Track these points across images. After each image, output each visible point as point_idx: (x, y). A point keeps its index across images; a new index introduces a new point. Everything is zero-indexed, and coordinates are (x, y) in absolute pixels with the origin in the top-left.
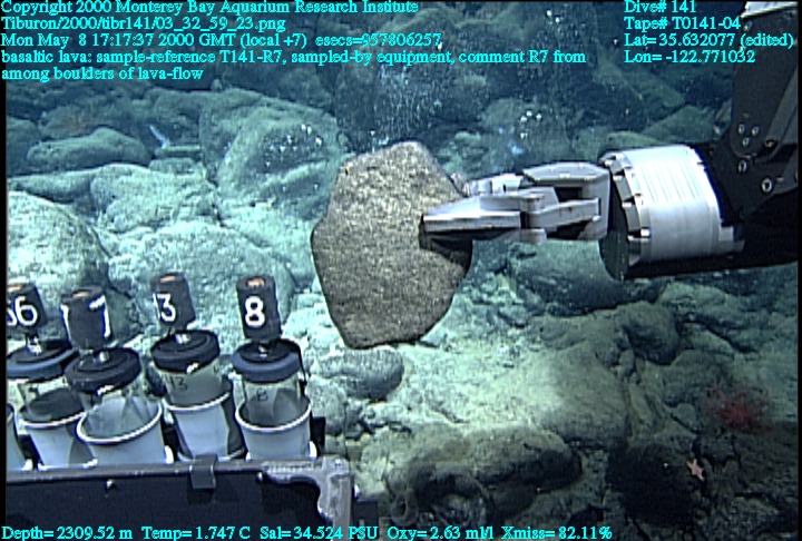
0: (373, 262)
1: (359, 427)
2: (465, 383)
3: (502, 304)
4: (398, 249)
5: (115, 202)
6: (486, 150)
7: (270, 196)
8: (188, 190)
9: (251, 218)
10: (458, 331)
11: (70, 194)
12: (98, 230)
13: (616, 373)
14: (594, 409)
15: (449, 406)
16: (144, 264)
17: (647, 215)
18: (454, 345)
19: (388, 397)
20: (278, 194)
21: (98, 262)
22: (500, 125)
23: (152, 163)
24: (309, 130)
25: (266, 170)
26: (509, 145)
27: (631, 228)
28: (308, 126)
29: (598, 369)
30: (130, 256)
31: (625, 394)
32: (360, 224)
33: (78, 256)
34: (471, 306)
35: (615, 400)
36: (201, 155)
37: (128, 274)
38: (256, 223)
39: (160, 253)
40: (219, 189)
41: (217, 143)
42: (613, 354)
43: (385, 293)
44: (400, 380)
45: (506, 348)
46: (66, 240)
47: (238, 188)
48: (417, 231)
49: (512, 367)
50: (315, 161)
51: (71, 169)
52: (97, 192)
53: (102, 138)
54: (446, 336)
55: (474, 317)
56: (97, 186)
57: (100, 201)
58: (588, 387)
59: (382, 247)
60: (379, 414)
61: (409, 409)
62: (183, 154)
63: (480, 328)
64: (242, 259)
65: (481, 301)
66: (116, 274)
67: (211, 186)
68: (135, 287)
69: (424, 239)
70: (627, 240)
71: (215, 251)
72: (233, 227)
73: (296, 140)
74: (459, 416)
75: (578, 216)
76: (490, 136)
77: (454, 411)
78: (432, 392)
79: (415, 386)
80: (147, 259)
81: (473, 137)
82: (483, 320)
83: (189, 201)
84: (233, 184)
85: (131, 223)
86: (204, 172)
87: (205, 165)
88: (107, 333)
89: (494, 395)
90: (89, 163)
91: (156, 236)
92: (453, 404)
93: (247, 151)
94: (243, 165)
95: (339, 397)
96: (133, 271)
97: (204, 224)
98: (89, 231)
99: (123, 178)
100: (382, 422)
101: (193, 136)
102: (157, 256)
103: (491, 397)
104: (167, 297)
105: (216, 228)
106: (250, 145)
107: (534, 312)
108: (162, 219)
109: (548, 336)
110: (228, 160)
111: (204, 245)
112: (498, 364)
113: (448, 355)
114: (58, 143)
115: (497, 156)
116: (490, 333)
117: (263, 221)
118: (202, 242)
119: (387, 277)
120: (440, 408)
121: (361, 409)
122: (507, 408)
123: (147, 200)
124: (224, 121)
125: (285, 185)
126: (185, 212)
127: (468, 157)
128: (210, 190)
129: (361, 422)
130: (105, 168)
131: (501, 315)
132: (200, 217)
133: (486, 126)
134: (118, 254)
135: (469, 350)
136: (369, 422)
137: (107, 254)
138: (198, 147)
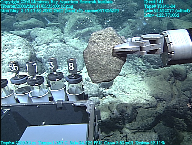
0: (100, 60)
1: (102, 95)
2: (130, 84)
3: (140, 65)
4: (107, 56)
5: (37, 38)
6: (136, 24)
7: (78, 36)
8: (56, 35)
9: (73, 42)
10: (128, 72)
11: (25, 36)
12: (33, 45)
13: (169, 83)
14: (163, 91)
15: (125, 90)
16: (45, 54)
17: (174, 48)
18: (127, 75)
19: (110, 88)
20: (80, 36)
21: (33, 53)
22: (140, 17)
23: (46, 28)
24: (88, 18)
25: (77, 29)
26: (143, 22)
27: (169, 51)
28: (88, 17)
29: (165, 81)
30: (41, 52)
31: (171, 88)
32: (96, 50)
33: (28, 51)
34: (131, 66)
35: (169, 89)
36: (59, 26)
37: (41, 56)
38: (74, 44)
39: (49, 51)
40: (64, 34)
41: (63, 22)
42: (169, 78)
43: (103, 68)
44: (113, 83)
45: (141, 76)
46: (25, 47)
47: (69, 34)
48: (112, 52)
49: (142, 81)
50: (90, 27)
51: (25, 29)
52: (32, 35)
53: (32, 21)
54: (125, 73)
55: (132, 69)
56: (32, 33)
57: (33, 37)
58: (162, 85)
59: (102, 56)
60: (107, 92)
61: (115, 91)
62: (54, 25)
63: (134, 71)
64: (71, 53)
65: (134, 65)
66: (38, 56)
67: (62, 34)
68: (43, 60)
69: (114, 54)
70: (168, 54)
71: (64, 50)
72: (68, 44)
73: (85, 21)
74: (128, 93)
75: (155, 48)
76: (137, 20)
77: (127, 91)
78: (121, 86)
79: (117, 85)
80: (46, 52)
81: (133, 20)
82: (134, 69)
83: (56, 38)
84: (68, 33)
85: (41, 43)
86: (60, 30)
87: (60, 28)
88: (37, 72)
89: (137, 87)
90: (29, 27)
91: (48, 46)
92: (126, 89)
93: (72, 24)
94: (71, 28)
95: (97, 87)
96: (43, 56)
97: (61, 43)
98: (31, 45)
99: (39, 31)
100: (108, 94)
101: (57, 21)
102: (49, 52)
103: (136, 88)
104: (52, 63)
105: (64, 45)
106: (72, 23)
107: (148, 67)
108: (49, 42)
109: (152, 73)
110: (66, 27)
111: (61, 49)
112: (138, 80)
113: (125, 78)
114: (21, 22)
115: (139, 25)
116: (136, 73)
117: (76, 43)
118: (61, 48)
119: (104, 64)
120: (123, 91)
121: (102, 91)
122: (141, 91)
123: (45, 37)
124: (65, 16)
125: (82, 33)
126: (55, 40)
127: (131, 26)
128: (62, 35)
129: (103, 94)
130: (34, 29)
131: (139, 68)
132: (59, 42)
133: (136, 17)
134: (38, 51)
135: (131, 77)
136: (105, 94)
137: (36, 51)
138: (58, 24)
